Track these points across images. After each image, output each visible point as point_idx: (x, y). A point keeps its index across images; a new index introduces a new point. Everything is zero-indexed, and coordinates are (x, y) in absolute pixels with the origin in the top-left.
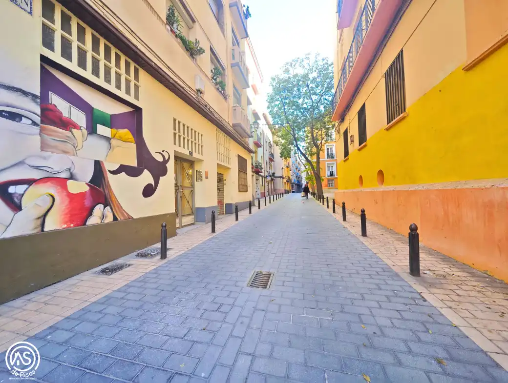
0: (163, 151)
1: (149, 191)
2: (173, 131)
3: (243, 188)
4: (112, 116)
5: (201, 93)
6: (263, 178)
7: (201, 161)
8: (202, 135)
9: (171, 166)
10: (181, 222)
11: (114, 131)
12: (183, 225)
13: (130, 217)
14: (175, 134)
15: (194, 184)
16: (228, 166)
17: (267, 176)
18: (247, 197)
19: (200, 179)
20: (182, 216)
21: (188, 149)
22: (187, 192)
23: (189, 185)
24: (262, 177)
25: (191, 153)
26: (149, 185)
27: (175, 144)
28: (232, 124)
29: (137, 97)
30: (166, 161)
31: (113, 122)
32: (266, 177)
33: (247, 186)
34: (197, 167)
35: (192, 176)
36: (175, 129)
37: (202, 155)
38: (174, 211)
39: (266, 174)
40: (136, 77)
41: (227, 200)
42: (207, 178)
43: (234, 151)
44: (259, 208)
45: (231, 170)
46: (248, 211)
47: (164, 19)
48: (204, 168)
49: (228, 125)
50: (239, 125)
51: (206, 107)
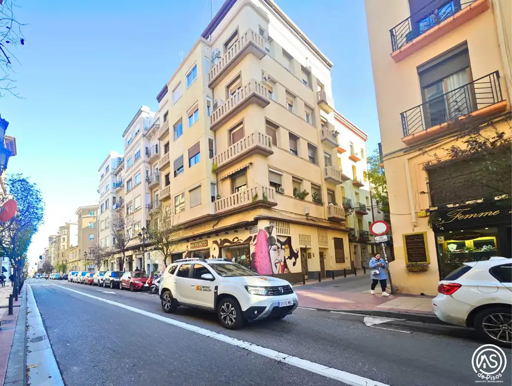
0: (297, 249)
1: (294, 264)
2: (299, 239)
3: (340, 259)
4: (284, 242)
5: (308, 214)
6: (374, 246)
7: (310, 248)
8: (310, 236)
9: (299, 254)
11: (285, 246)
14: (300, 241)
16: (327, 247)
18: (347, 265)
19: (310, 257)
21: (305, 245)
23: (306, 261)
26: (294, 262)
27: (300, 245)
28: (329, 218)
29: (289, 234)
30: (298, 252)
33: (344, 258)
34: (308, 252)
37: (311, 245)
38: (302, 272)
40: (289, 227)
41: (327, 268)
42: (314, 256)
43: (331, 237)
44: (356, 275)
45: (329, 249)
46: (344, 276)
47: (292, 195)
48: (312, 251)
49: (324, 221)
50: (334, 218)
51: (311, 220)
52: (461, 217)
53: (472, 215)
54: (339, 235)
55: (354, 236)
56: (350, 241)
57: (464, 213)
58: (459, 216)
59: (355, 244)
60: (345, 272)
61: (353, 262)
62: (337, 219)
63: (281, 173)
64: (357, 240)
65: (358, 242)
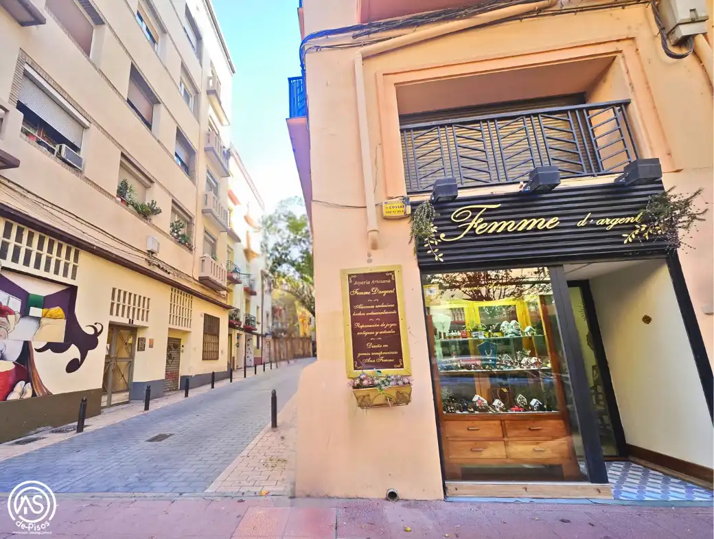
0: (96, 324)
1: (73, 366)
2: (111, 301)
3: (210, 354)
4: (45, 297)
5: (153, 253)
6: (260, 338)
7: (144, 328)
8: (149, 299)
9: (103, 339)
10: (109, 400)
11: (45, 310)
12: (112, 403)
13: (49, 393)
14: (112, 304)
15: (134, 354)
16: (188, 329)
17: (267, 334)
18: (221, 365)
19: (142, 348)
20: (113, 393)
21: (128, 317)
22: (123, 365)
23: (127, 356)
24: (258, 336)
25: (131, 322)
26: (75, 360)
27: (111, 314)
28: (199, 278)
29: (74, 277)
30: (97, 334)
31: (45, 302)
32: (263, 336)
33: (218, 352)
34: (140, 335)
35: (132, 345)
36: (113, 298)
37: (147, 321)
38: (101, 387)
39: (265, 330)
40: (76, 259)
41: (183, 372)
42: (151, 346)
43: (199, 310)
44: (231, 381)
45: (192, 334)
46: (210, 386)
47: (114, 194)
48: (147, 335)
49: (192, 280)
50: (207, 278)
51: (159, 266)
52: (481, 227)
53: (505, 224)
54: (213, 311)
55: (238, 320)
56: (231, 326)
57: (489, 216)
58: (478, 225)
59: (238, 331)
60: (213, 378)
61: (234, 358)
62: (214, 283)
63: (87, 123)
64: (242, 326)
65: (242, 329)
